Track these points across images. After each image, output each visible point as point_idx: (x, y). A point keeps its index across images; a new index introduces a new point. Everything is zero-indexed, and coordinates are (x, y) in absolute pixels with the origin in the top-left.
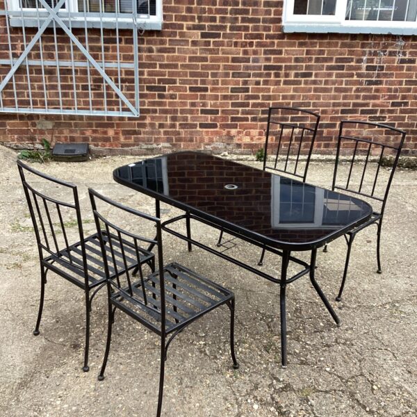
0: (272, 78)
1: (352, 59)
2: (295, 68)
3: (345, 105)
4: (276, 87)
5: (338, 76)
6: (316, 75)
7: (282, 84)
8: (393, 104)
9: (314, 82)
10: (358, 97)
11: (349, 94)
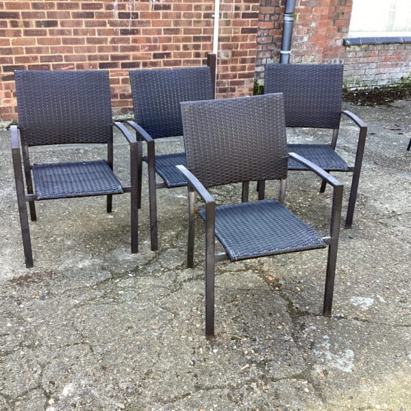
0: (9, 27)
1: (101, 5)
2: (35, 15)
3: (102, 58)
4: (16, 38)
5: (87, 24)
6: (63, 24)
7: (22, 34)
8: (155, 56)
9: (62, 32)
10: (115, 49)
11: (104, 45)
